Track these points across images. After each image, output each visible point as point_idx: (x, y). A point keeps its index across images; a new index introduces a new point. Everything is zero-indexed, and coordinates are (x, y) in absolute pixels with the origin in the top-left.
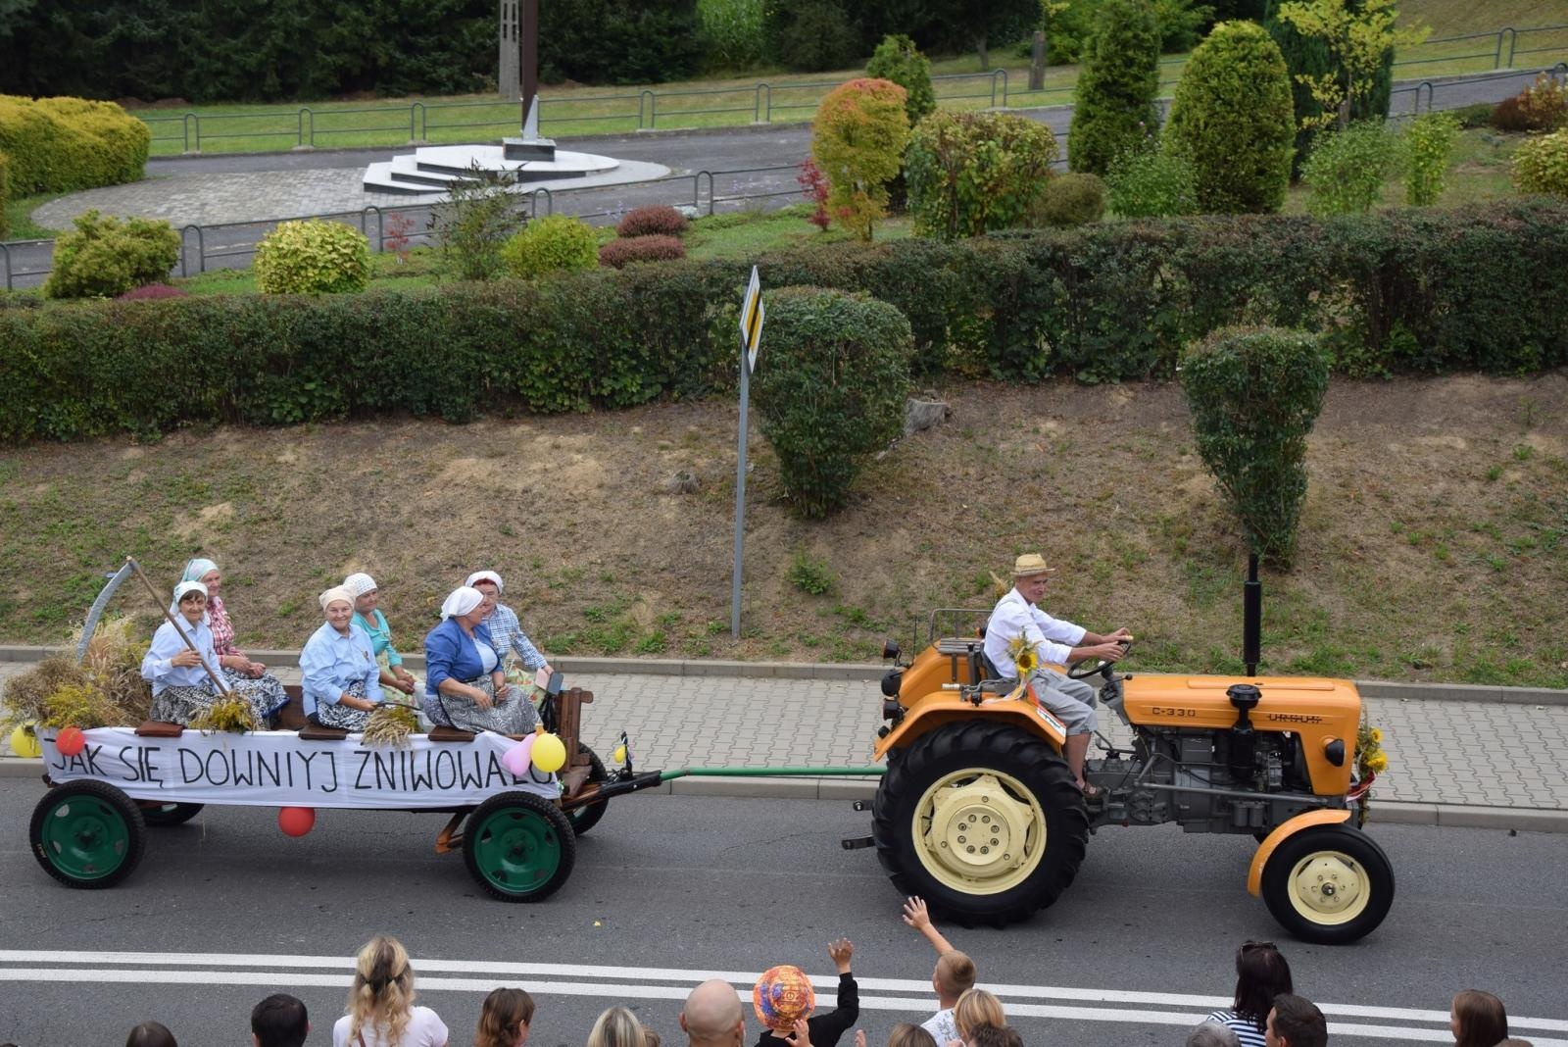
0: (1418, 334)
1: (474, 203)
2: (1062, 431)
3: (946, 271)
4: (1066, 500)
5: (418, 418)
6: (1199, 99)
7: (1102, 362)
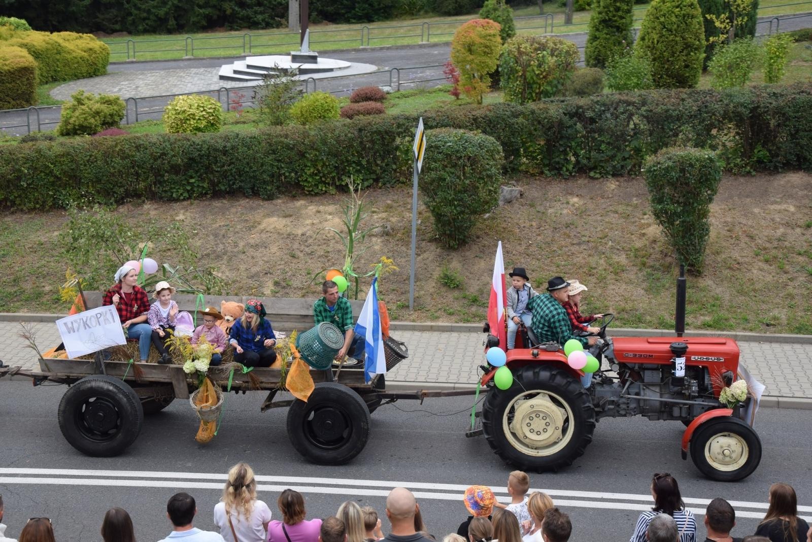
0: (770, 151)
1: (276, 85)
2: (581, 203)
3: (521, 120)
4: (583, 239)
5: (247, 197)
6: (654, 28)
7: (602, 167)
